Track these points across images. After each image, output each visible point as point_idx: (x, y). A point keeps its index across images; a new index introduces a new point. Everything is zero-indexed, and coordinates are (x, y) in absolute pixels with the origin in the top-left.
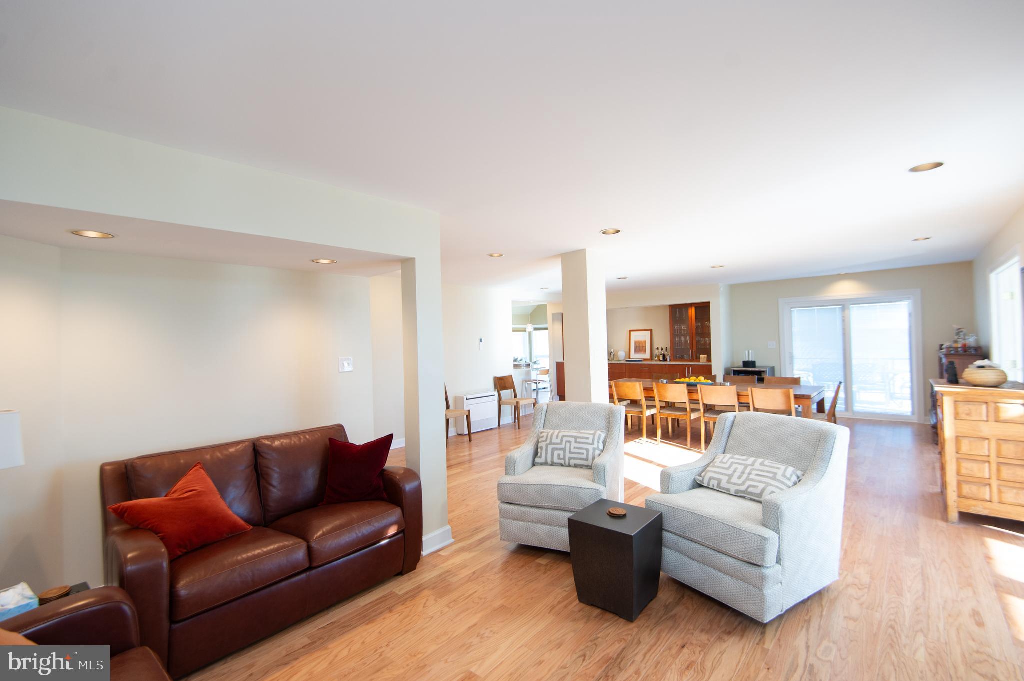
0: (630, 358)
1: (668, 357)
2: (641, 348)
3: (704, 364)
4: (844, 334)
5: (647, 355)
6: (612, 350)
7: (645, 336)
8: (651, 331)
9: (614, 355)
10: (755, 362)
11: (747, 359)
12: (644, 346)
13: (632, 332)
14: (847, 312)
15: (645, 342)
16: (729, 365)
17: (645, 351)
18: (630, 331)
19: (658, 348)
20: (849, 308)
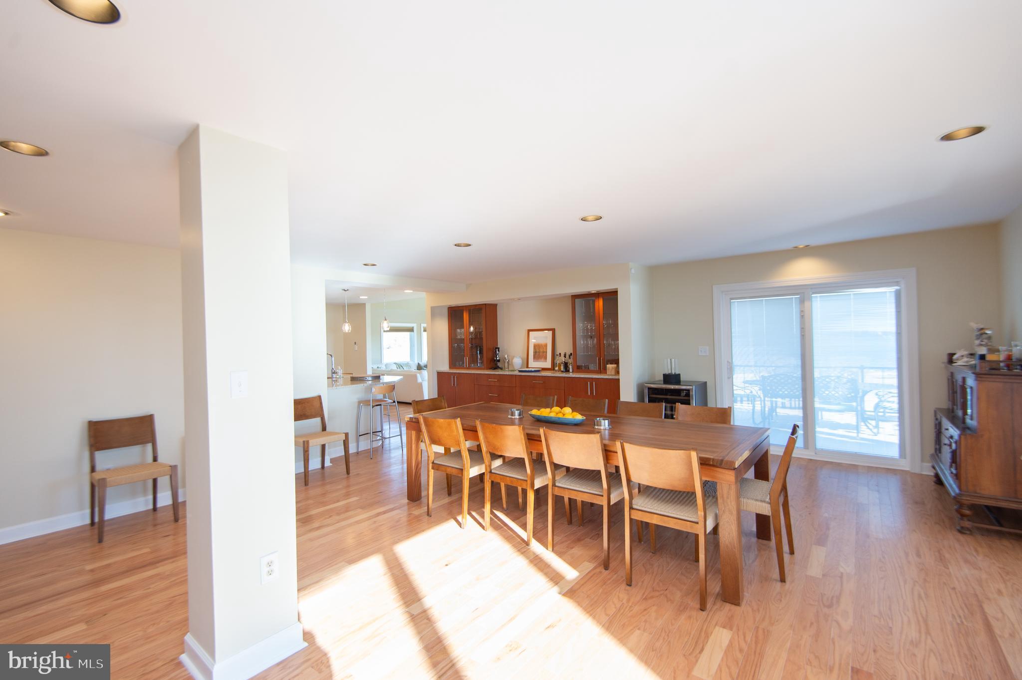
0: (527, 367)
1: (570, 367)
2: (541, 354)
3: (610, 377)
4: (803, 336)
5: (548, 364)
6: (506, 356)
7: (544, 338)
8: (553, 330)
9: (508, 362)
10: (679, 375)
11: (667, 372)
12: (545, 351)
13: (530, 333)
14: (807, 304)
15: (546, 345)
16: (646, 378)
17: (546, 358)
18: (529, 331)
19: (560, 354)
20: (810, 299)
